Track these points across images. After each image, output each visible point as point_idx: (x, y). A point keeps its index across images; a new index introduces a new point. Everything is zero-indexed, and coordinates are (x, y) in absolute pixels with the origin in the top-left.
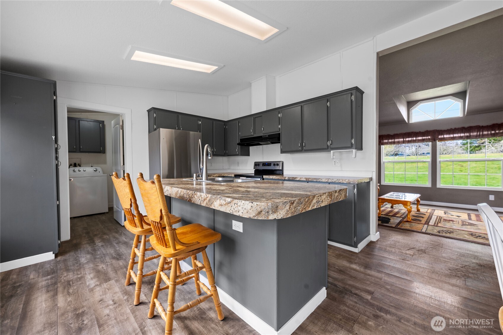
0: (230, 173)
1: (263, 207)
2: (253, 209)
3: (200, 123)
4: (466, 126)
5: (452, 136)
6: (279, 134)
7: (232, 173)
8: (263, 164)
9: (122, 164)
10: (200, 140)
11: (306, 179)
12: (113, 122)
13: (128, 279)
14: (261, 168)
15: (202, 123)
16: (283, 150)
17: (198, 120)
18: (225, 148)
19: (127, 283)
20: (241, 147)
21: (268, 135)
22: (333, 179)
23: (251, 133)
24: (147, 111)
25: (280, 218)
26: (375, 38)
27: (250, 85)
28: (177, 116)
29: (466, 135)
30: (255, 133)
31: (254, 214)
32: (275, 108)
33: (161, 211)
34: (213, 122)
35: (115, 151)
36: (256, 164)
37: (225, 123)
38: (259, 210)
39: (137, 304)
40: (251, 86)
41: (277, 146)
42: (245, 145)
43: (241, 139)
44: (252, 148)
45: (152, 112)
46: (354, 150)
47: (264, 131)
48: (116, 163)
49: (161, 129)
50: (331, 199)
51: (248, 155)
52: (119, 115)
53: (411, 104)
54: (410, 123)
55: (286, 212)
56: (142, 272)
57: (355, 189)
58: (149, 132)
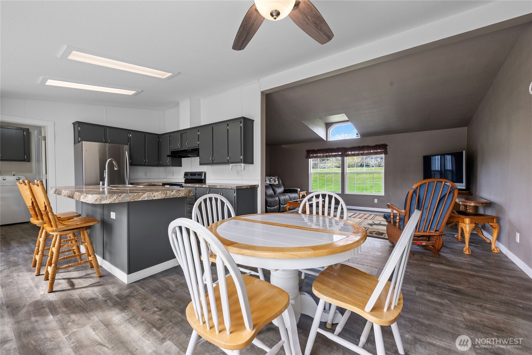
0: (158, 182)
1: (98, 197)
2: (93, 198)
3: (130, 135)
4: (361, 145)
5: (353, 153)
6: (199, 148)
7: (160, 182)
8: (191, 174)
9: (44, 172)
10: (127, 152)
11: (209, 186)
12: (35, 132)
13: (34, 262)
14: (189, 177)
15: (132, 135)
16: (201, 163)
17: (128, 133)
18: (159, 159)
19: (33, 265)
20: (172, 159)
21: (191, 149)
22: (223, 186)
23: (178, 147)
24: (72, 123)
25: (108, 203)
26: (259, 81)
27: (177, 104)
28: (105, 129)
29: (361, 152)
30: (182, 146)
31: (94, 201)
32: (200, 125)
33: (44, 203)
34: (145, 135)
35: (39, 160)
36: (186, 174)
37: (159, 136)
38: (96, 199)
39: (37, 275)
40: (179, 106)
41: (197, 159)
42: (177, 157)
43: (171, 152)
44: (184, 160)
45: (77, 125)
46: (243, 164)
47: (187, 146)
48: (39, 172)
49: (83, 142)
50: (166, 195)
51: (181, 166)
52: (41, 127)
53: (328, 125)
54: (328, 140)
55: (113, 200)
56: (43, 252)
57: (235, 193)
58: (74, 143)
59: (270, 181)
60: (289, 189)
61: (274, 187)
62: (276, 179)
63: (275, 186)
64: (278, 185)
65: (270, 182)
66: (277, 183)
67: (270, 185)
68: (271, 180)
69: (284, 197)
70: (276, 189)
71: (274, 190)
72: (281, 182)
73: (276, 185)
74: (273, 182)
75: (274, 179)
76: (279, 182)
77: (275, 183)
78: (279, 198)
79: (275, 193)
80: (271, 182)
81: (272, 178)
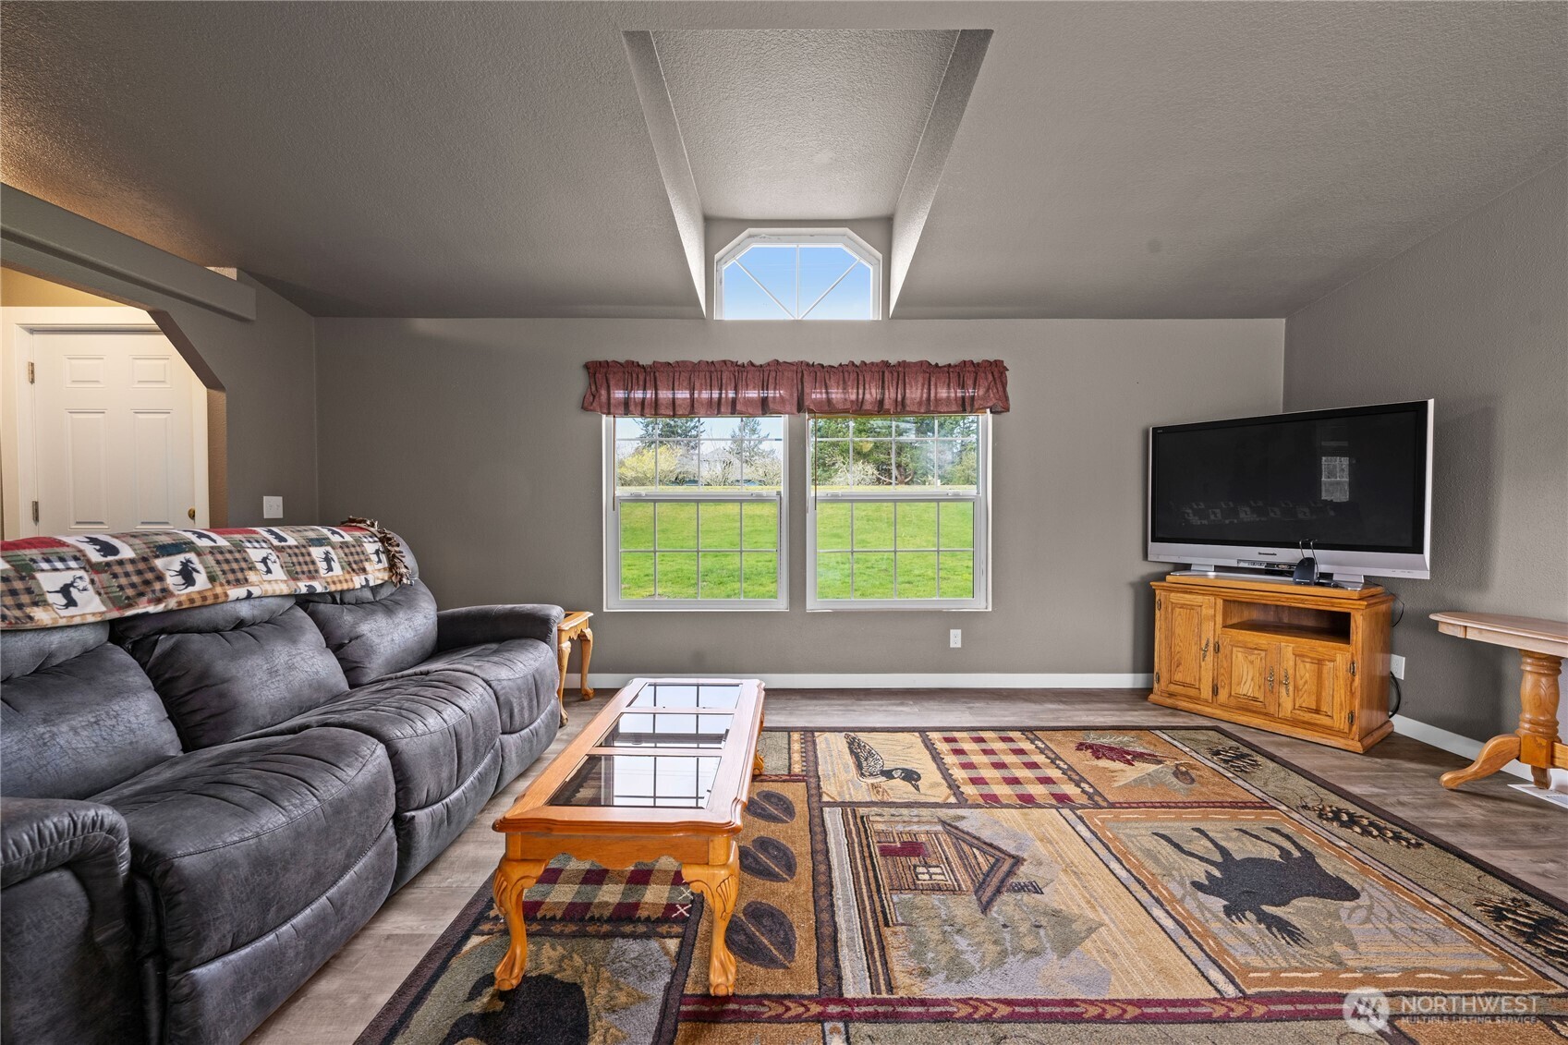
59: (298, 565)
60: (484, 618)
61: (347, 618)
62: (371, 547)
63: (359, 603)
64: (385, 592)
65: (293, 575)
66: (376, 572)
67: (305, 601)
68: (317, 553)
69: (451, 713)
70: (365, 628)
71: (337, 646)
72: (408, 560)
73: (368, 595)
74: (330, 577)
75: (344, 545)
76: (392, 567)
77: (358, 581)
78: (393, 754)
79: (352, 670)
80: (313, 574)
81: (320, 542)
